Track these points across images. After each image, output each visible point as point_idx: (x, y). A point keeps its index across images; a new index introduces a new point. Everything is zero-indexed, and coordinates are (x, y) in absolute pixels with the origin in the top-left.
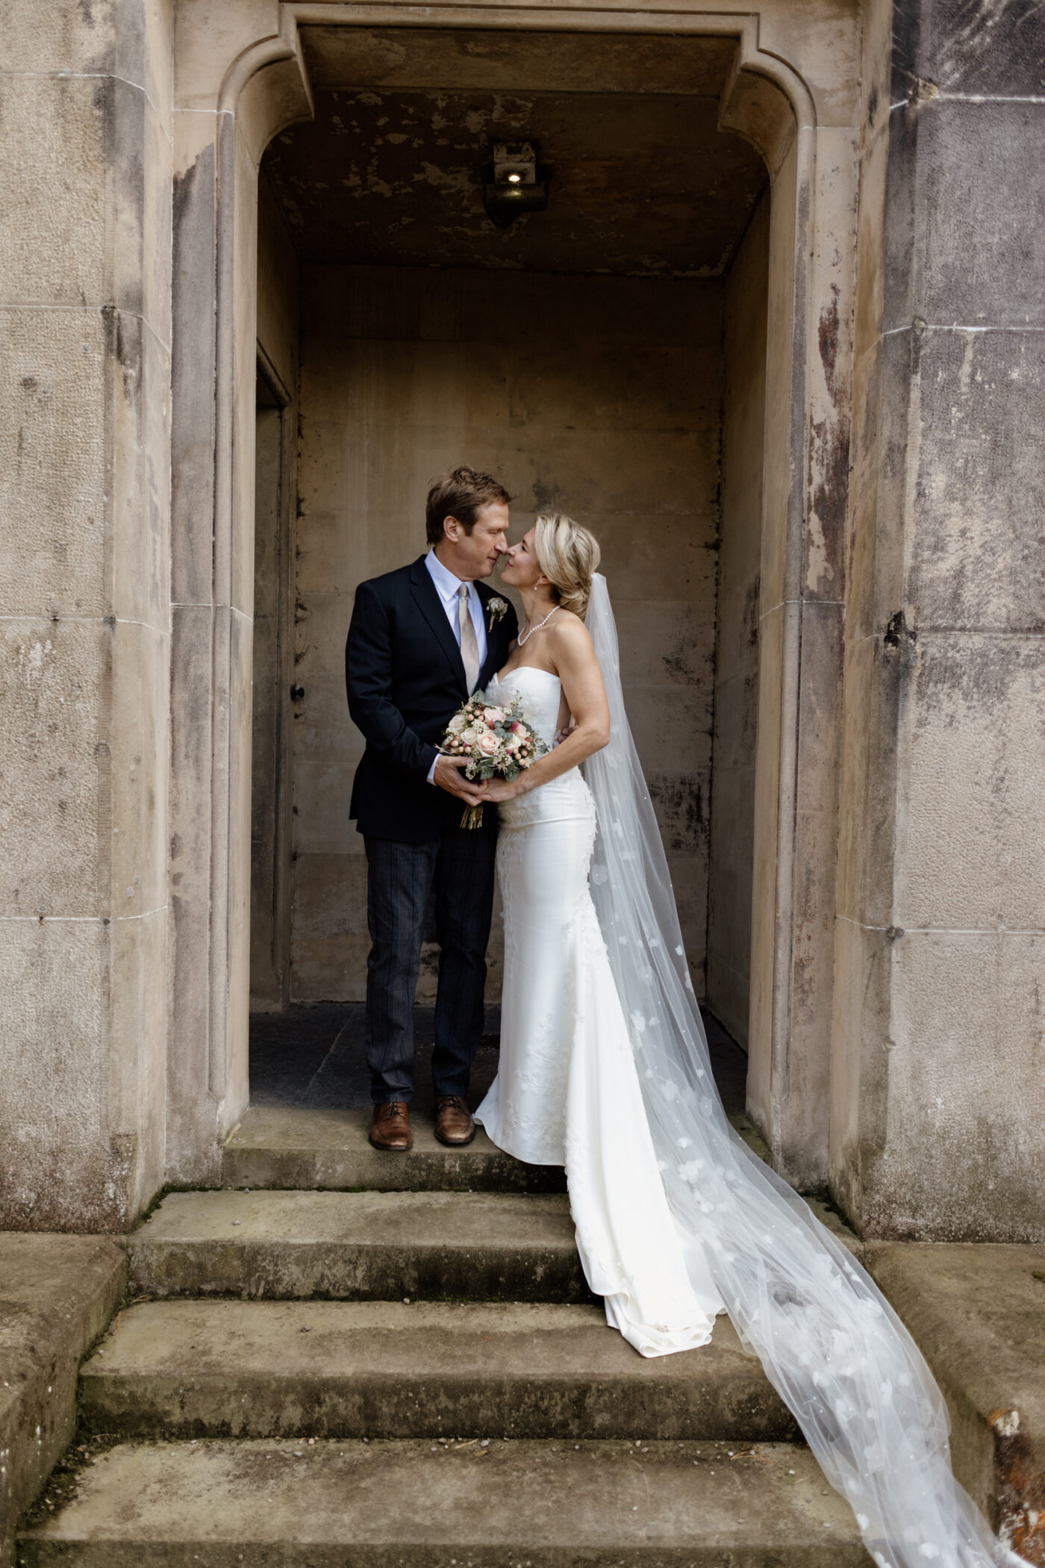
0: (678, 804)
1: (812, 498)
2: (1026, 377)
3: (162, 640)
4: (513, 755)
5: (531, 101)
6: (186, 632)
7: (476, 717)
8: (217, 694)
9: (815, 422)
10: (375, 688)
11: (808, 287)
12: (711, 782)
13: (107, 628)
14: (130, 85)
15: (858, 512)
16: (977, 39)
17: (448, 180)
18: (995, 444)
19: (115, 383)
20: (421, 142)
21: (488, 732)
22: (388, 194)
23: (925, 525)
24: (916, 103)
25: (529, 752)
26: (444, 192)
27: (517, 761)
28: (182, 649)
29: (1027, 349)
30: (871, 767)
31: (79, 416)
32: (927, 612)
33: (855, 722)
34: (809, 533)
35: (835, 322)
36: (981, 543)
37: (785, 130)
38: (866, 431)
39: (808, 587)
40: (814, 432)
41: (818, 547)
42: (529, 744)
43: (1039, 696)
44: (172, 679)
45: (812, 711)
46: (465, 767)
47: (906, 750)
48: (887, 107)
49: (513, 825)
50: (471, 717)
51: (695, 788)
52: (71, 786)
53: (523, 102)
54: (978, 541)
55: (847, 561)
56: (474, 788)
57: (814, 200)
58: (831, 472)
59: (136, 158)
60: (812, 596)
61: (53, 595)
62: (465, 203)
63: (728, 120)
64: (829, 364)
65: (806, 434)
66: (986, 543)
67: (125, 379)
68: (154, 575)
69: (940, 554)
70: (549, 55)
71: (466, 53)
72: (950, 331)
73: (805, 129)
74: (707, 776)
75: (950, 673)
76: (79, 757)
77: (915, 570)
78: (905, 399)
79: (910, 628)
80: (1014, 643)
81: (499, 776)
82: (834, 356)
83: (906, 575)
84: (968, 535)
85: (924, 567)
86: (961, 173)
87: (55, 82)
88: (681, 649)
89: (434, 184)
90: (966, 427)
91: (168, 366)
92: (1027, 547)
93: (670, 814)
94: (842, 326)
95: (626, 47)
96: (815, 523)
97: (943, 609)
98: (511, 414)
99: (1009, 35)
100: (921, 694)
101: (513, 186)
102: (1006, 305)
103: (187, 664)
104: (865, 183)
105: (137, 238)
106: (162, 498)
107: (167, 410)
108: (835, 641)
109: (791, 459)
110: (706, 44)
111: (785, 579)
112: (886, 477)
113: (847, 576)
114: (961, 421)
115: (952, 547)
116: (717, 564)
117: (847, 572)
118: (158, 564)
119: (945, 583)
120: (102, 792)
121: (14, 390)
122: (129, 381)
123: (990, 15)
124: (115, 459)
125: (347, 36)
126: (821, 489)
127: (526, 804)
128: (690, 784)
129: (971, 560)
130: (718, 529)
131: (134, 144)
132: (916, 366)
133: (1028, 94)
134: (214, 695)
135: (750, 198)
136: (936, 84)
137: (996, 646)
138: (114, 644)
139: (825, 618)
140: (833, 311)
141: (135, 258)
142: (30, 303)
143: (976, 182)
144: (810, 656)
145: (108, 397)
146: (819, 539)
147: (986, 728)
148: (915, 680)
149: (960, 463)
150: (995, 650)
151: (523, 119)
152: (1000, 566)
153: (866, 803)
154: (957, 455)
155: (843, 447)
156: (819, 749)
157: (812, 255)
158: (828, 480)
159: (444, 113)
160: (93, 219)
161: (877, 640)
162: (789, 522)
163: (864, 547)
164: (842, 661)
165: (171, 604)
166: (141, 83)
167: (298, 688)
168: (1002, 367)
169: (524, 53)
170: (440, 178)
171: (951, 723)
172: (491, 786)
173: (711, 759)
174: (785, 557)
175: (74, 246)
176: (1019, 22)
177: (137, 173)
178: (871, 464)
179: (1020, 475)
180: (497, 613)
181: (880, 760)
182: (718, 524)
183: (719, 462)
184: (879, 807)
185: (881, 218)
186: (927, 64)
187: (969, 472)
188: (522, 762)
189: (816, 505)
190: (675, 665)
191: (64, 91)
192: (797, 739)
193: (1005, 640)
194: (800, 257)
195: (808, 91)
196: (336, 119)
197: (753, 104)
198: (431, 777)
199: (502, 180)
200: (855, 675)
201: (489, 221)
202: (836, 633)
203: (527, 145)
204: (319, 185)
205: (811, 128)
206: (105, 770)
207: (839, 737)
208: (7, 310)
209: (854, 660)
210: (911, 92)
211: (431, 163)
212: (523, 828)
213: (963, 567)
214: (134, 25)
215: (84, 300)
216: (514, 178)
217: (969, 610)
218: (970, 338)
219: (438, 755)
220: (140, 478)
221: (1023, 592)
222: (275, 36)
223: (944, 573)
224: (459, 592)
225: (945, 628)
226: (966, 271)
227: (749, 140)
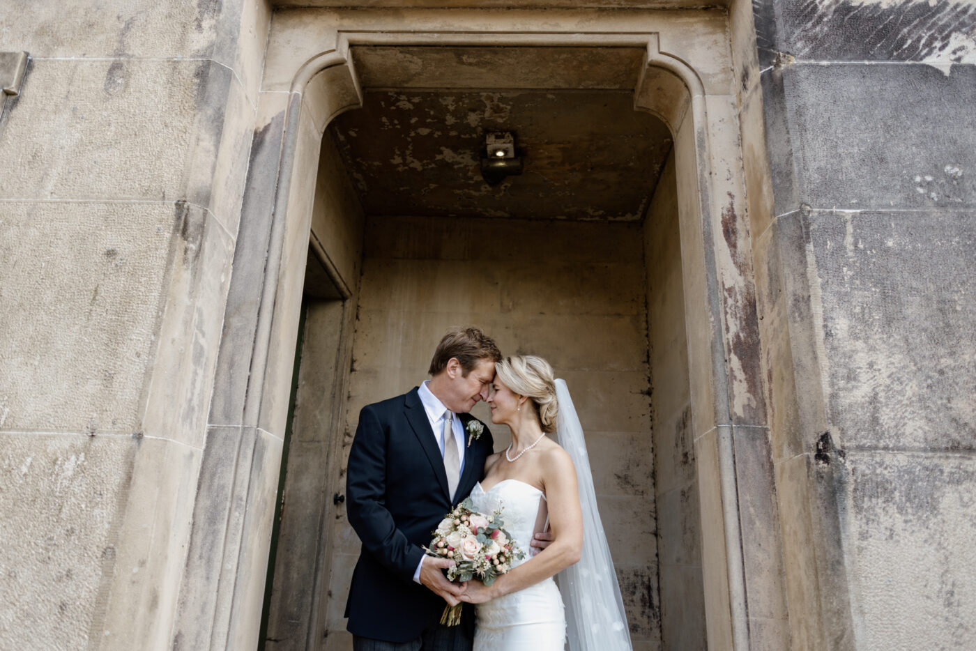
0: (633, 593)
1: (731, 343)
2: (900, 244)
3: (191, 455)
4: (492, 561)
5: (509, 105)
6: (217, 449)
7: (462, 522)
8: (235, 501)
9: (726, 287)
10: (370, 493)
11: (710, 194)
12: (658, 574)
13: (134, 443)
14: (222, 66)
15: (771, 352)
16: (818, 29)
17: (458, 158)
18: (885, 296)
19: (176, 253)
20: (440, 133)
21: (471, 537)
22: (420, 168)
23: (836, 359)
24: (780, 66)
25: (506, 558)
26: (456, 167)
27: (495, 566)
28: (211, 463)
29: (896, 225)
30: (821, 579)
31: (145, 276)
32: (851, 432)
33: (795, 533)
34: (732, 370)
35: (734, 217)
36: (888, 373)
37: (682, 102)
38: (771, 290)
39: (735, 414)
40: (726, 294)
41: (740, 381)
42: (507, 551)
43: (970, 511)
44: (199, 488)
45: (752, 522)
46: (448, 569)
47: (853, 562)
48: (756, 73)
49: (490, 625)
50: (458, 521)
51: (646, 579)
52: (74, 587)
53: (504, 106)
54: (885, 373)
55: (767, 393)
56: (455, 589)
57: (708, 139)
58: (744, 323)
59: (219, 109)
60: (740, 421)
61: (95, 415)
62: (470, 174)
63: (640, 102)
64: (733, 246)
65: (720, 295)
66: (892, 373)
67: (186, 251)
68: (191, 400)
69: (853, 383)
70: (518, 63)
71: (463, 63)
72: (831, 213)
73: (697, 97)
74: (654, 569)
75: (882, 489)
76: (87, 559)
77: (834, 396)
78: (803, 261)
79: (838, 447)
80: (936, 461)
81: (477, 578)
82: (736, 240)
83: (826, 400)
84: (875, 367)
85: (841, 394)
86: (821, 108)
87: (170, 63)
88: (628, 467)
89: (450, 161)
90: (858, 282)
91: (232, 249)
92: (931, 378)
93: (627, 601)
94: (739, 220)
95: (569, 56)
96: (735, 362)
97: (865, 430)
98: (502, 305)
99: (840, 26)
100: (858, 509)
101: (500, 159)
102: (873, 194)
103: (213, 475)
104: (745, 127)
105: (213, 158)
106: (210, 342)
107: (226, 279)
108: (765, 459)
109: (710, 314)
110: (623, 52)
111: (715, 408)
112: (795, 322)
113: (768, 404)
114: (852, 277)
115: (863, 377)
116: (650, 405)
117: (767, 401)
118: (197, 391)
119: (863, 408)
120: (101, 594)
121: (98, 258)
122: (189, 252)
123: (824, 15)
124: (166, 308)
125: (383, 53)
126: (738, 336)
127: (505, 606)
128: (642, 576)
129: (882, 388)
130: (649, 381)
131: (219, 100)
132: (808, 237)
133: (863, 59)
134: (232, 502)
135: (657, 167)
136: (793, 55)
137: (920, 464)
138: (137, 457)
139: (754, 439)
140: (731, 209)
141: (209, 170)
142: (125, 199)
143: (833, 114)
144: (744, 472)
145: (170, 262)
146: (740, 375)
147: (926, 541)
148: (850, 495)
149: (858, 310)
150: (919, 467)
151: (505, 117)
152: (909, 393)
153: (819, 615)
154: (854, 304)
155: (751, 305)
156: (762, 557)
157: (711, 173)
158: (743, 329)
159: (454, 114)
160: (181, 145)
161: (808, 457)
162: (713, 362)
163: (782, 379)
164: (773, 477)
165: (207, 425)
166: (231, 66)
167: (340, 496)
168: (879, 238)
169: (500, 61)
170: (453, 158)
171: (891, 536)
172: (471, 588)
173: (657, 555)
174: (712, 390)
175: (163, 161)
176: (846, 18)
177: (219, 118)
178: (779, 313)
179: (910, 319)
180: (475, 432)
181: (829, 572)
182: (649, 378)
183: (647, 336)
184: (834, 620)
185: (763, 141)
186: (784, 44)
187: (867, 316)
188: (499, 567)
189: (735, 348)
190: (624, 480)
191: (175, 68)
192: (742, 547)
193: (927, 458)
194: (702, 175)
195: (697, 75)
196: (384, 119)
197: (658, 89)
198: (417, 577)
199: (492, 155)
200: (788, 491)
201: (487, 186)
202: (764, 453)
203: (508, 134)
204: (376, 163)
205: (701, 96)
206: (108, 573)
207: (780, 546)
208: (106, 203)
209: (786, 475)
210: (775, 61)
211: (447, 147)
212: (501, 629)
213: (876, 394)
214: (231, 32)
215: (164, 196)
216: (500, 154)
217: (888, 432)
218: (849, 217)
219: (425, 556)
220: (186, 323)
221: (934, 416)
222: (334, 50)
223: (860, 400)
224: (444, 416)
225: (869, 447)
226: (836, 171)
227: (656, 115)
